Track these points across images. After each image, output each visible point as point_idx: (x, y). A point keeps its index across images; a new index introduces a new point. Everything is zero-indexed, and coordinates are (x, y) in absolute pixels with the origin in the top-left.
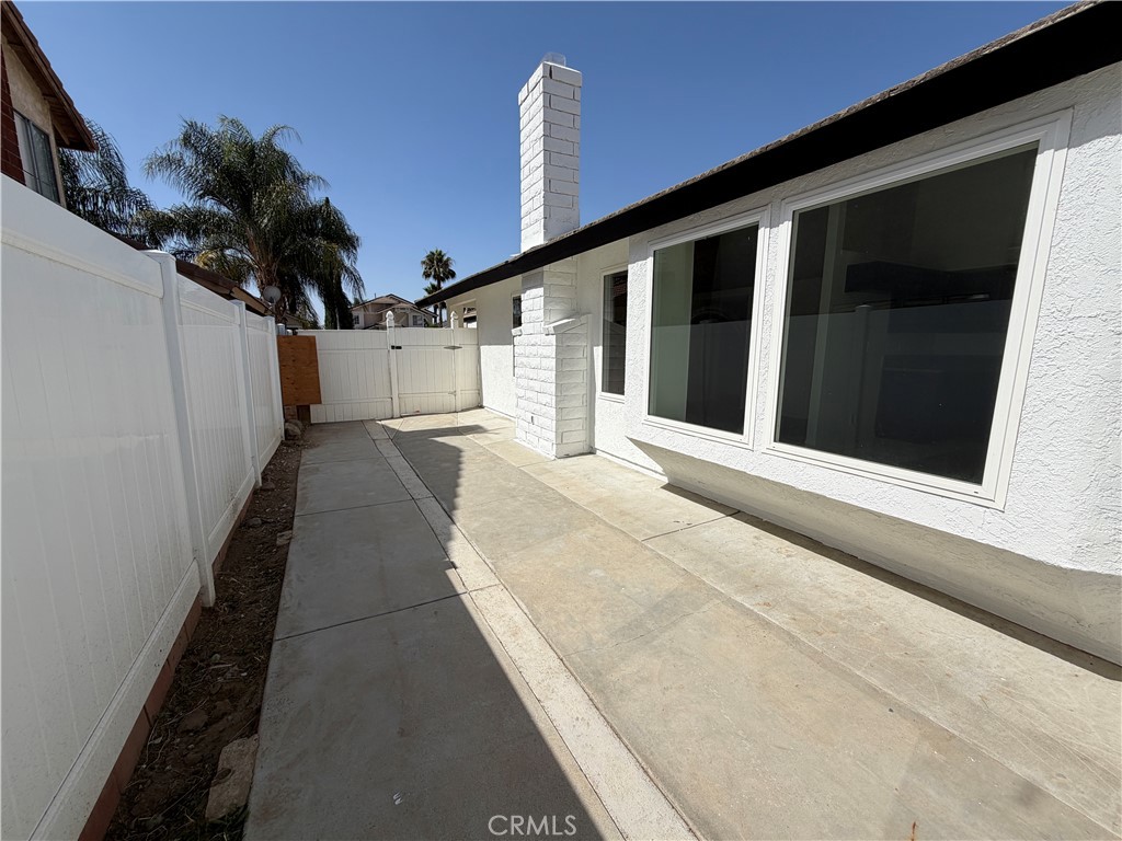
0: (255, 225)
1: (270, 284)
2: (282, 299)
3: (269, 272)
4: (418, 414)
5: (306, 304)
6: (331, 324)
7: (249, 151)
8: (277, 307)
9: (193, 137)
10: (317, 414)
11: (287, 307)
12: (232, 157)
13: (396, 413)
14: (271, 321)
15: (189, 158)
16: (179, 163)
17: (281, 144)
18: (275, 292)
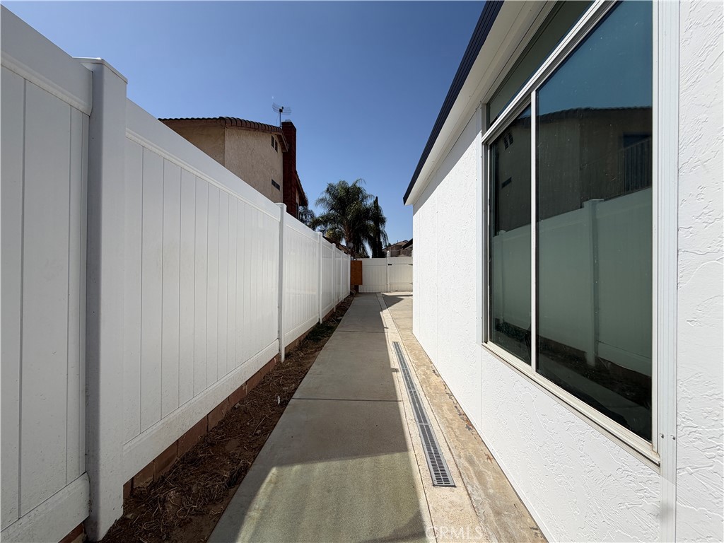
0: (346, 219)
1: (350, 241)
2: (354, 247)
3: (350, 236)
4: (397, 291)
5: (364, 248)
6: (375, 256)
7: (347, 190)
8: (352, 250)
9: (330, 190)
10: (361, 289)
11: (355, 251)
12: (343, 194)
13: (389, 290)
14: (349, 255)
15: (328, 196)
16: (325, 200)
17: (358, 185)
18: (351, 245)
